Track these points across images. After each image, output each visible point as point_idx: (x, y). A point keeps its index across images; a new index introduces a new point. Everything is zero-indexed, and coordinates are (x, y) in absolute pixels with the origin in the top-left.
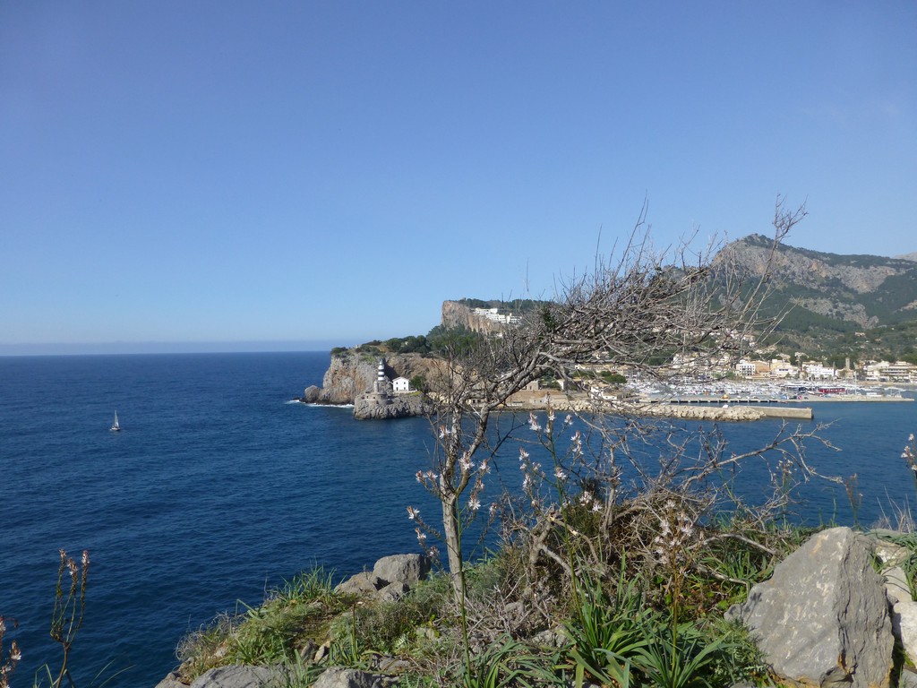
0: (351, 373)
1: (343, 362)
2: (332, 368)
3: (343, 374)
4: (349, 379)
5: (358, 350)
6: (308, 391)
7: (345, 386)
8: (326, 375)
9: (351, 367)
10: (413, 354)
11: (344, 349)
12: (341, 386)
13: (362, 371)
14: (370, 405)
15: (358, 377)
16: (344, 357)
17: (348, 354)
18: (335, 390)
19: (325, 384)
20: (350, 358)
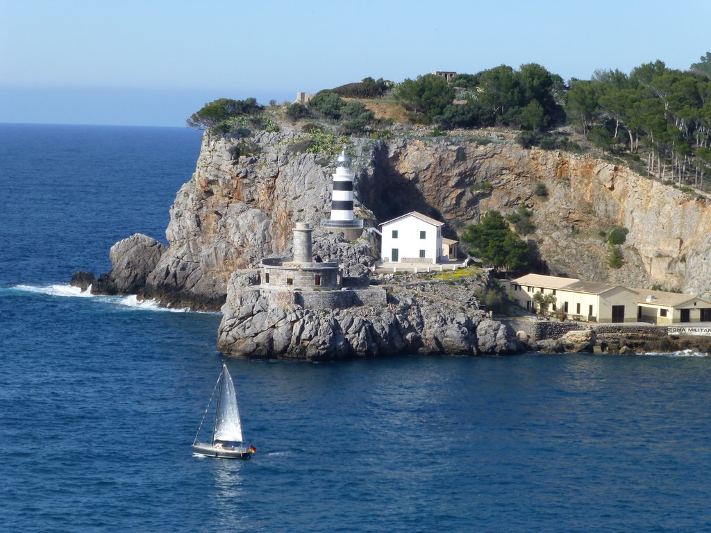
0: (261, 194)
1: (236, 153)
2: (201, 174)
3: (232, 195)
4: (251, 213)
5: (297, 112)
6: (120, 252)
7: (236, 239)
8: (180, 198)
9: (263, 172)
10: (493, 133)
11: (248, 106)
12: (225, 237)
13: (294, 187)
14: (273, 305)
15: (280, 208)
16: (243, 134)
17: (258, 123)
18: (205, 251)
19: (171, 232)
20: (264, 138)
